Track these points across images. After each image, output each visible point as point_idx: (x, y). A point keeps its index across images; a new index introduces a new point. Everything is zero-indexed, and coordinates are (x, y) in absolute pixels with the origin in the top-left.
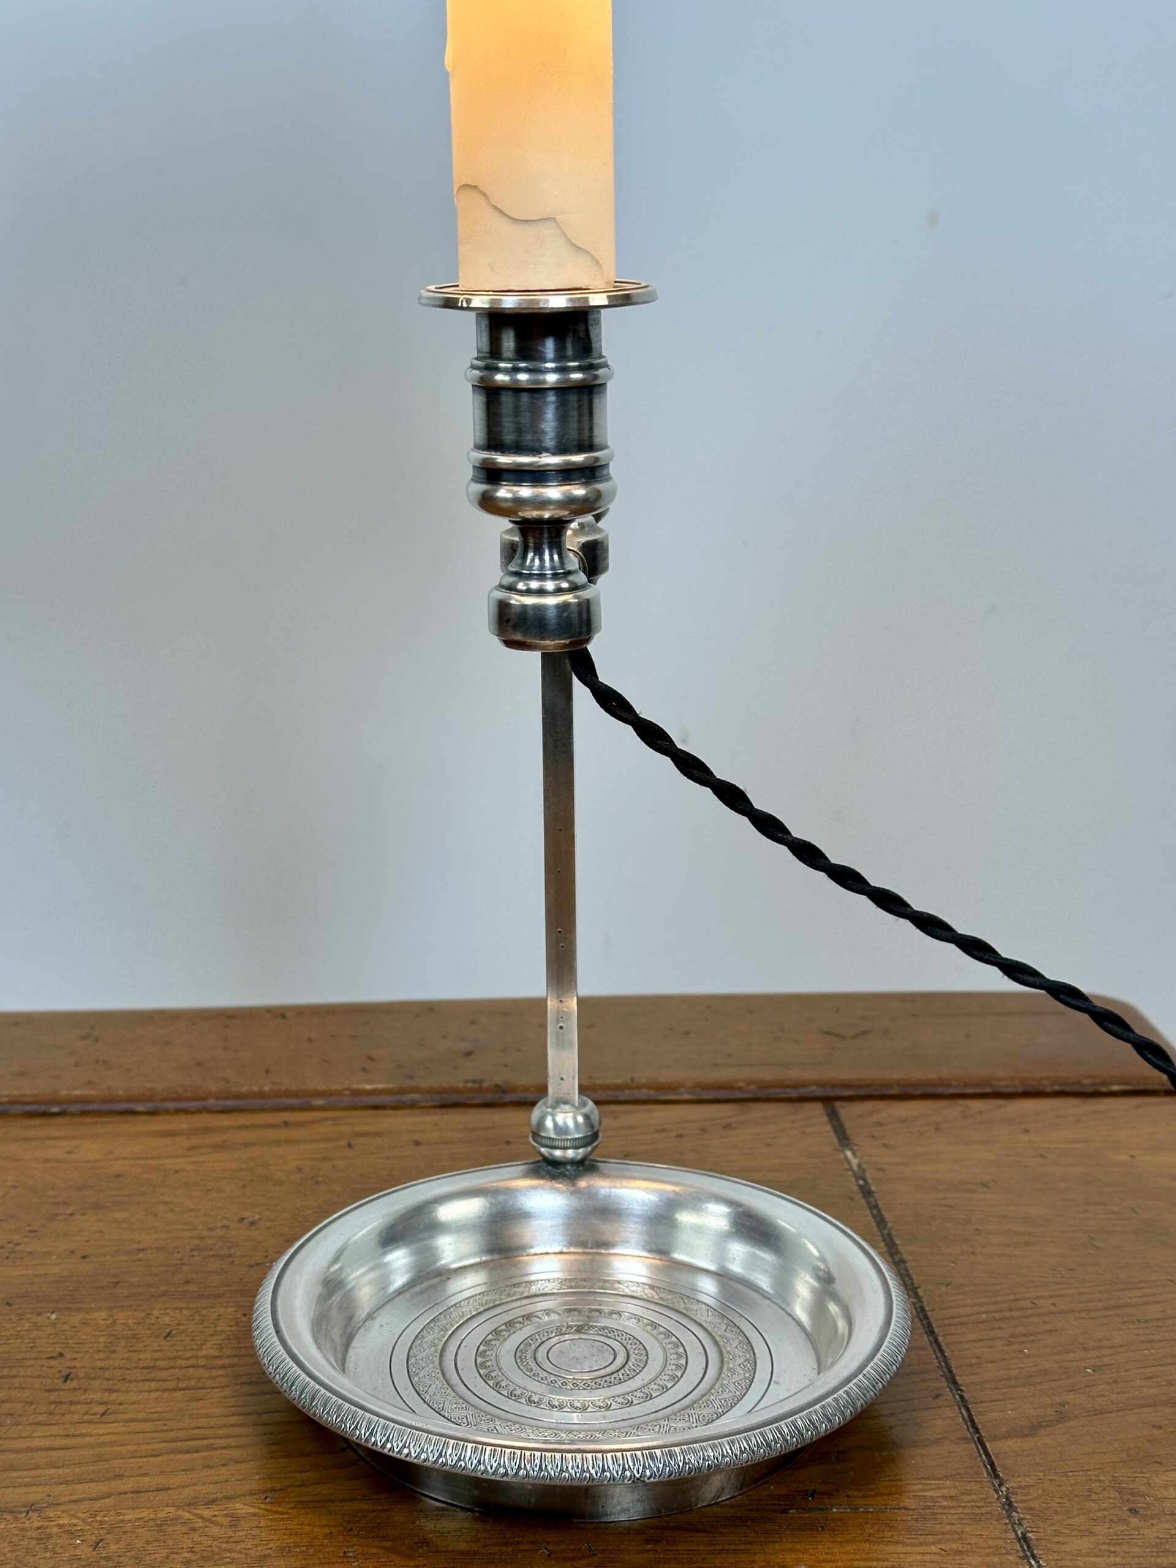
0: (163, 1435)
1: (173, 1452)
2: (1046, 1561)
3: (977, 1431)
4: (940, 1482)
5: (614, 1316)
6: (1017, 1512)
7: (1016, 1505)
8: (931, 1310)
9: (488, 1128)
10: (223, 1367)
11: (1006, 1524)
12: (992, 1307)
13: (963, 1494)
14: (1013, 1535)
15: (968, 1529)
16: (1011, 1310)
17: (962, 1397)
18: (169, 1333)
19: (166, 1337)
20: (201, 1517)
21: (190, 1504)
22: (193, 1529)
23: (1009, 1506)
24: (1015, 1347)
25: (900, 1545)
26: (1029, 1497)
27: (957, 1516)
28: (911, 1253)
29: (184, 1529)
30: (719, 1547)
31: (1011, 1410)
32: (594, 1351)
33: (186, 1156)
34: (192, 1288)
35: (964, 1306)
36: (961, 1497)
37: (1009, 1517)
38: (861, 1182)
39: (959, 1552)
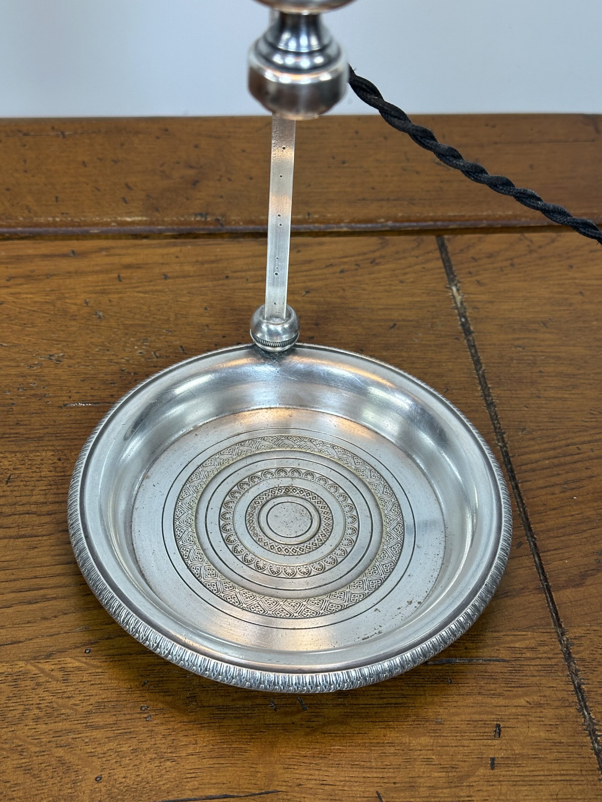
0: (12, 584)
1: (21, 603)
2: (594, 713)
3: (546, 580)
4: (524, 633)
5: (309, 477)
6: (575, 663)
7: (573, 656)
8: (512, 457)
9: (213, 262)
10: (49, 514)
11: (568, 676)
12: (552, 453)
13: (540, 645)
14: (572, 688)
15: (544, 681)
16: (565, 456)
17: (535, 545)
18: (9, 478)
19: (7, 482)
20: (42, 671)
21: (35, 658)
22: (38, 684)
23: (568, 657)
24: (568, 494)
25: (501, 697)
26: (582, 648)
27: (536, 668)
28: (498, 397)
29: (32, 684)
30: (385, 701)
31: (568, 559)
32: (298, 515)
33: (7, 287)
34: (21, 430)
35: (533, 452)
36: (539, 648)
37: (569, 666)
38: (463, 320)
39: (539, 705)
